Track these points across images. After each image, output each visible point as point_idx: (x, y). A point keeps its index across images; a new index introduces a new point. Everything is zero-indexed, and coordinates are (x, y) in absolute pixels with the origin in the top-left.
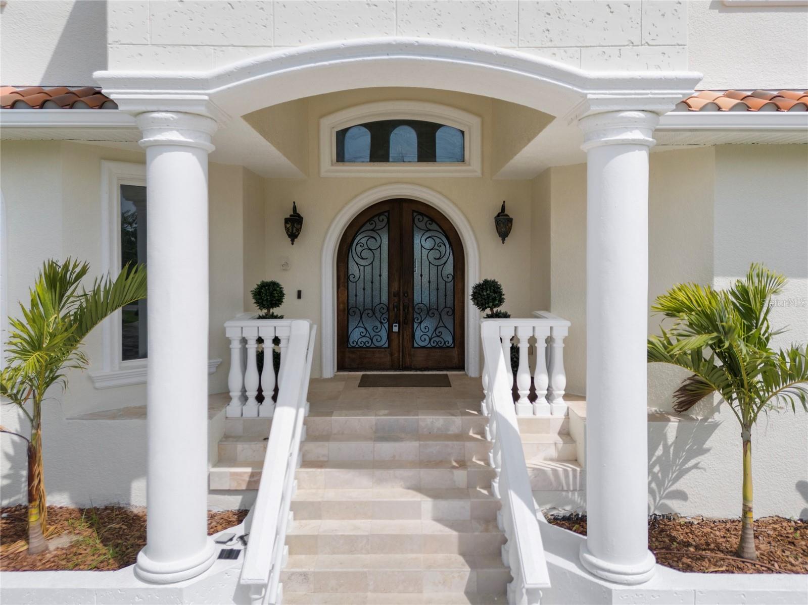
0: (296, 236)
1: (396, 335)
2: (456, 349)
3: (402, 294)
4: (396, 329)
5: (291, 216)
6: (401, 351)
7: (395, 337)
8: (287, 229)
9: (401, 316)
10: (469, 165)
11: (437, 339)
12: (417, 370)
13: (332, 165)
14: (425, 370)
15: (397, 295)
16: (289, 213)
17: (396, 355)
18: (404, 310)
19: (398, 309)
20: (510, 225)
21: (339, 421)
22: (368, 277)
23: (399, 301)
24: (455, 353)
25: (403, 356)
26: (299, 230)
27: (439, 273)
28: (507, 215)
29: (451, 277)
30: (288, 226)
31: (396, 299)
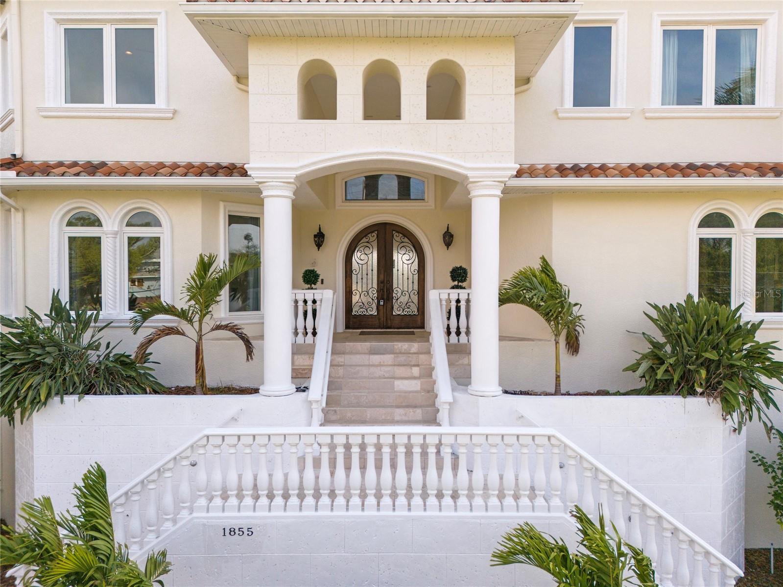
0: (321, 246)
1: (382, 307)
2: (419, 316)
3: (385, 282)
4: (382, 303)
5: (318, 233)
6: (385, 317)
7: (381, 308)
8: (315, 242)
9: (385, 295)
10: (427, 202)
11: (408, 310)
12: (395, 328)
13: (343, 202)
14: (400, 329)
15: (382, 282)
16: (316, 231)
17: (382, 319)
18: (387, 291)
19: (383, 292)
20: (452, 239)
21: (349, 345)
22: (365, 273)
23: (384, 286)
24: (419, 318)
25: (386, 320)
26: (322, 242)
27: (409, 269)
28: (450, 233)
29: (416, 271)
30: (316, 239)
31: (382, 285)
